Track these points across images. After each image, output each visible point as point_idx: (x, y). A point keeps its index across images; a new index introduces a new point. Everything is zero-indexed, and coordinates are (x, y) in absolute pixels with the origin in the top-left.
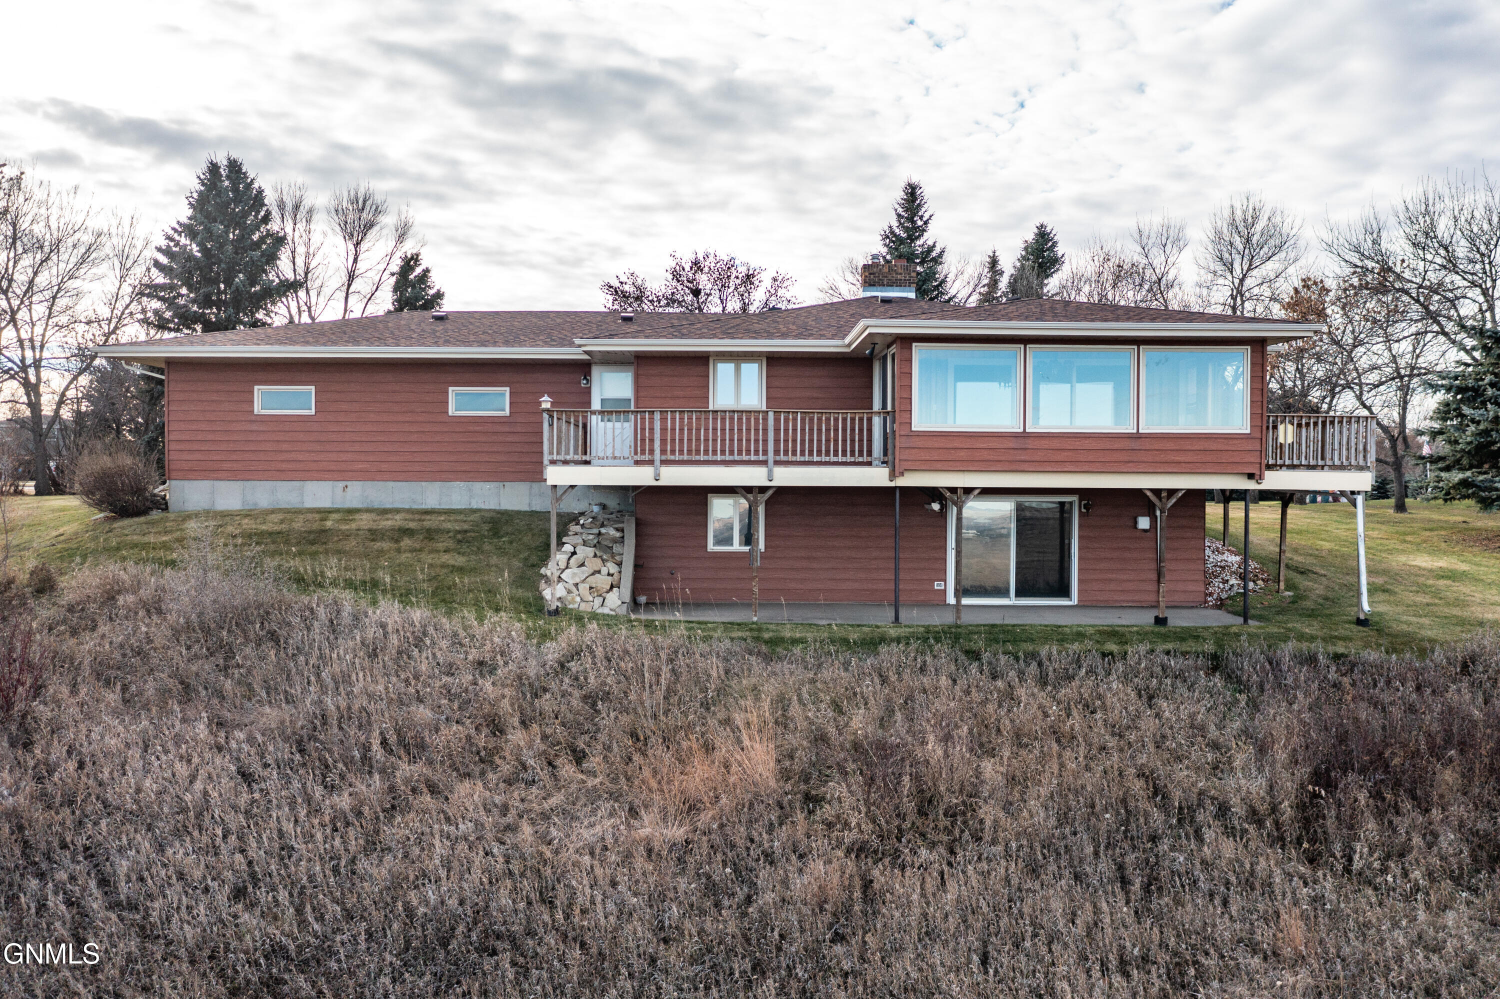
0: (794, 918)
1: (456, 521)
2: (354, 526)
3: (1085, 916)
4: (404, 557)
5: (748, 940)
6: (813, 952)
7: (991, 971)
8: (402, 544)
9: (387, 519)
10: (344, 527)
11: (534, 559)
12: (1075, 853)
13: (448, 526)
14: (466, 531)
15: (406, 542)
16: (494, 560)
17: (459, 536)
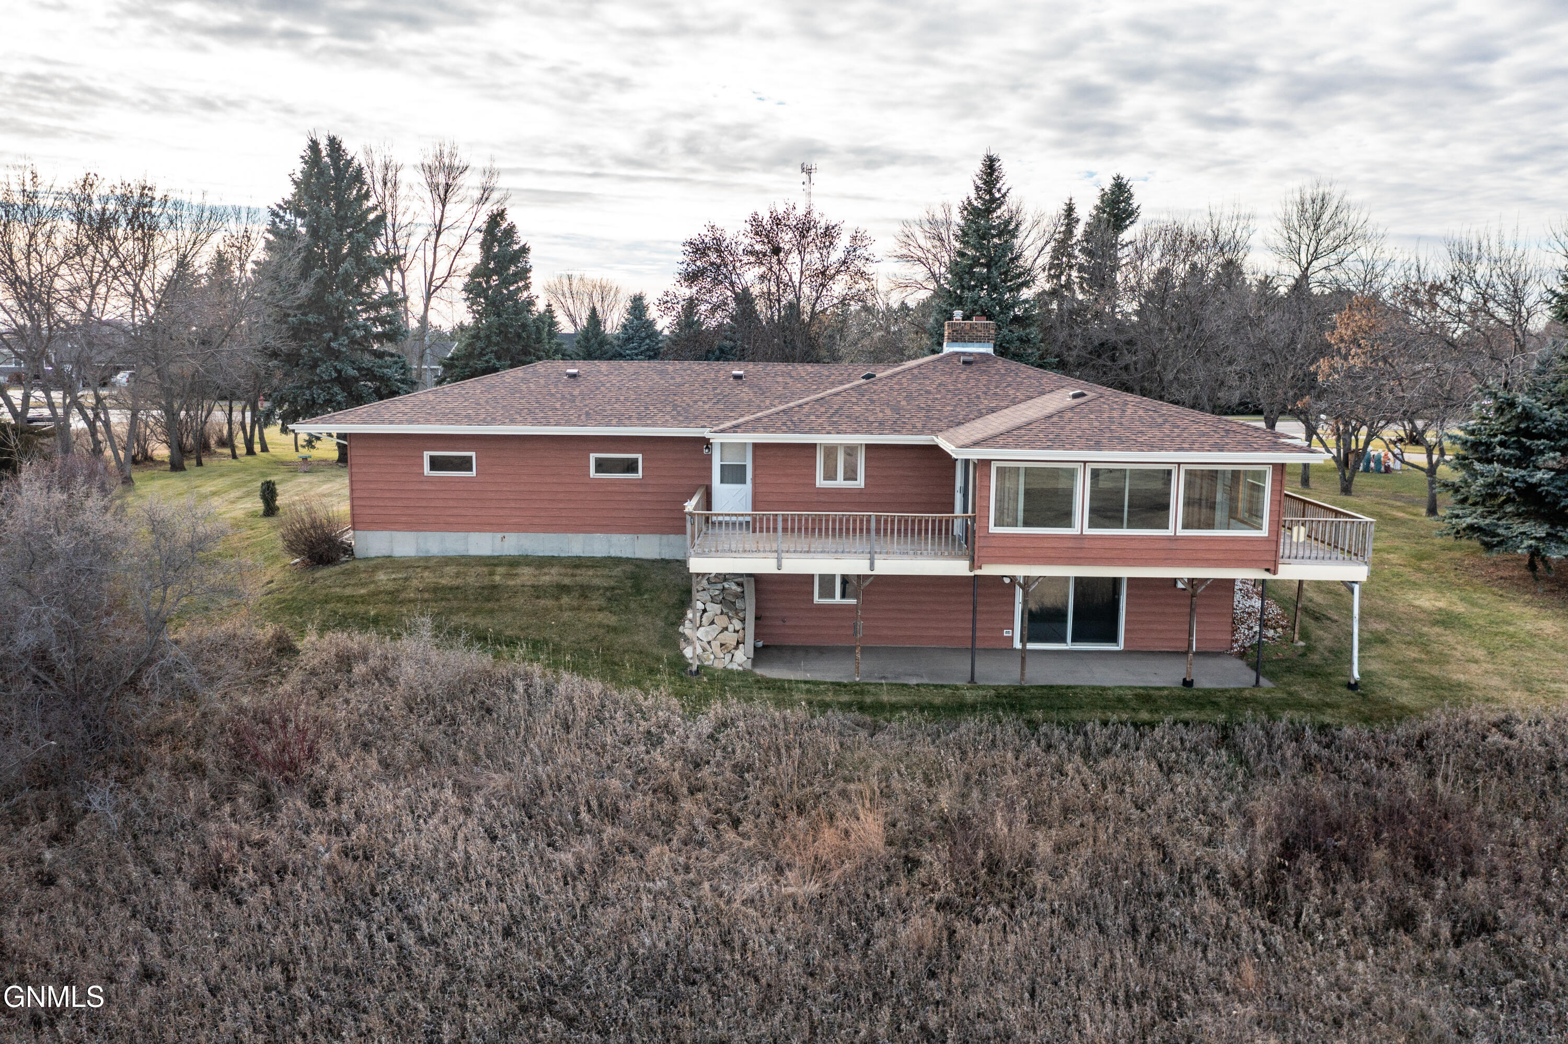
0: (901, 960)
1: (603, 576)
2: (518, 581)
3: (1105, 960)
4: (567, 615)
5: (868, 975)
6: (914, 986)
7: (1037, 1004)
8: (562, 601)
9: (545, 574)
10: (511, 583)
11: (672, 618)
12: (1101, 910)
13: (597, 582)
14: (613, 588)
15: (565, 600)
16: (641, 619)
17: (608, 594)
